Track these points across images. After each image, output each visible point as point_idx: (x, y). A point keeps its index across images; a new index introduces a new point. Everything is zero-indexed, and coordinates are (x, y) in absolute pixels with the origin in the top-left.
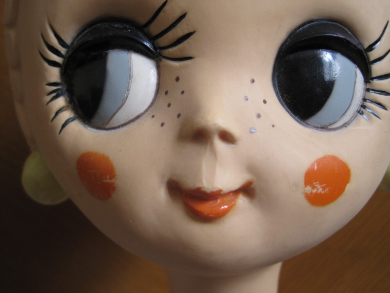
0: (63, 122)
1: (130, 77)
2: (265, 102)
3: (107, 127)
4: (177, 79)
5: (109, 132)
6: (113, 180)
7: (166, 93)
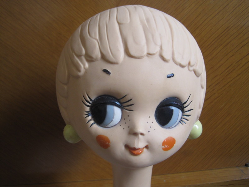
0: (91, 124)
1: (114, 114)
2: (152, 123)
3: (106, 127)
4: (128, 116)
5: (106, 129)
6: (109, 144)
7: (125, 119)
